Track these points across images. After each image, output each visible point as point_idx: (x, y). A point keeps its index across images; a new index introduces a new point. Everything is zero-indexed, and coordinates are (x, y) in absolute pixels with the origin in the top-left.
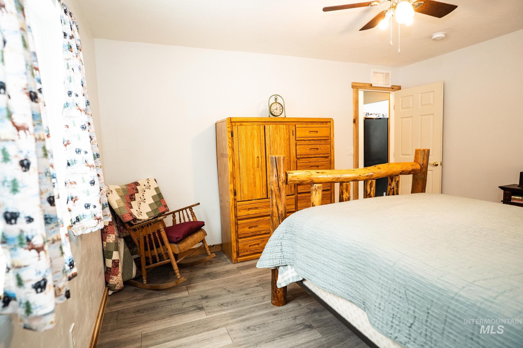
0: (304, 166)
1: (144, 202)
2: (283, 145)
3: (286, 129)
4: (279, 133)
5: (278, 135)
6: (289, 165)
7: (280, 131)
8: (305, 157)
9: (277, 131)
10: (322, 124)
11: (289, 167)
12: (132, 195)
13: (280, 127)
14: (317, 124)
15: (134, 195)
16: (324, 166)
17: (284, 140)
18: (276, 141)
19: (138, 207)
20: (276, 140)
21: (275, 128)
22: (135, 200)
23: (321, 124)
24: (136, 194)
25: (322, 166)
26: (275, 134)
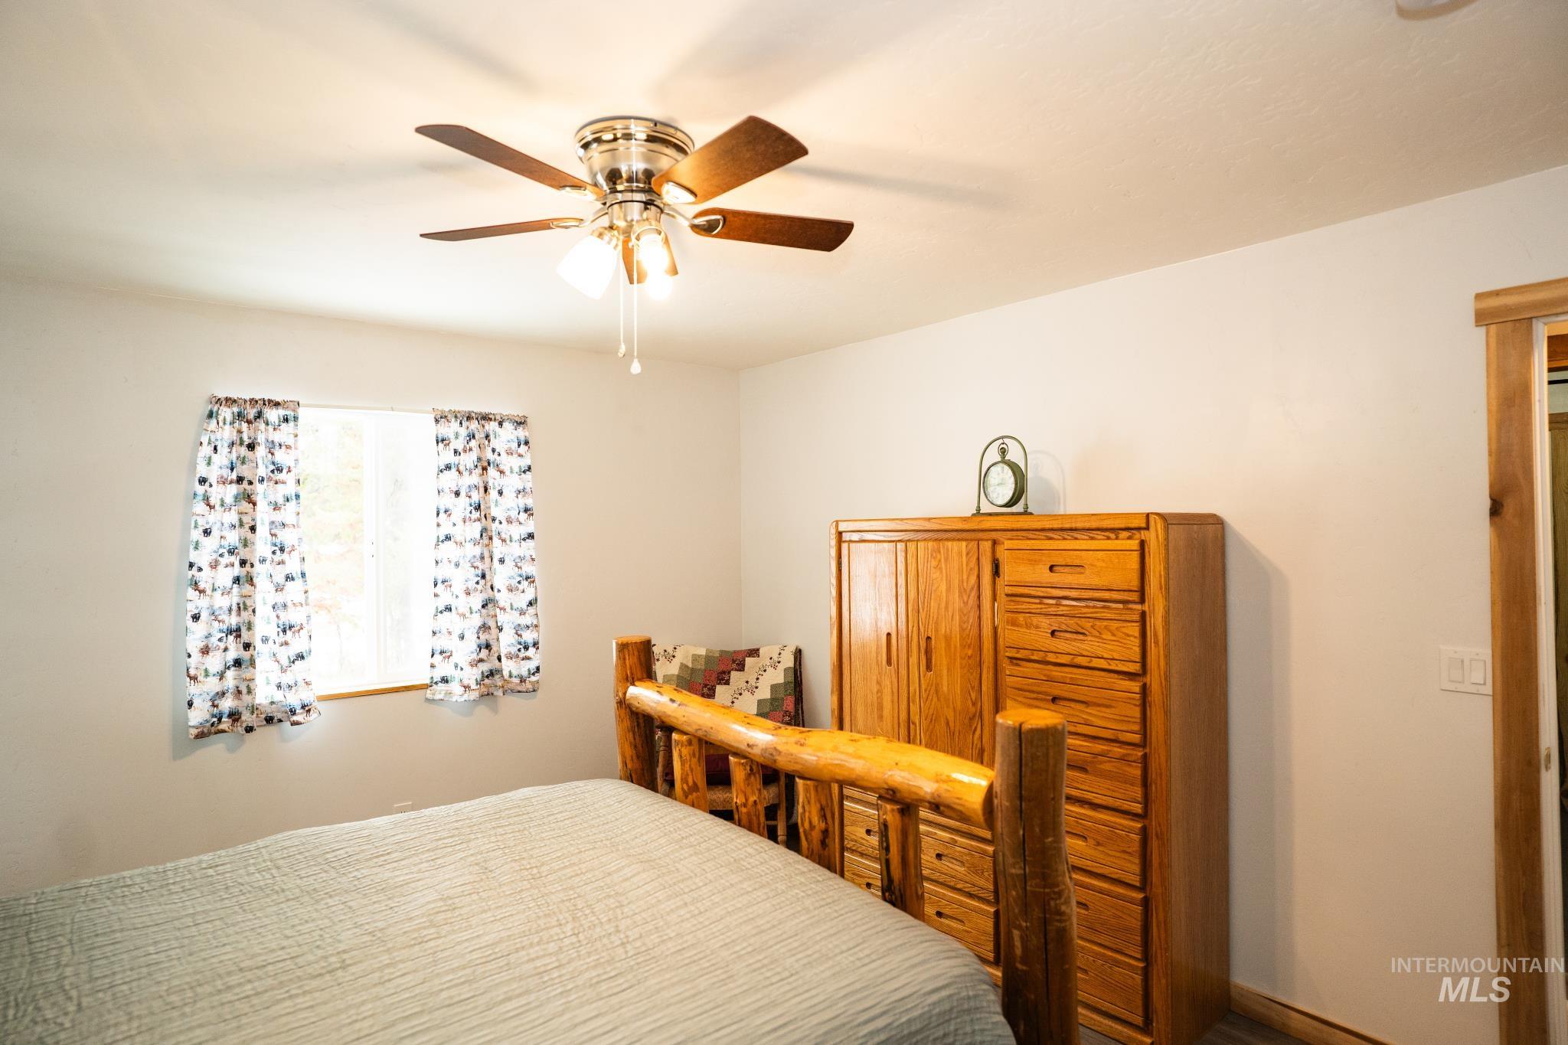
0: (1029, 691)
1: (753, 693)
2: (957, 606)
3: (967, 554)
4: (943, 566)
5: (941, 572)
6: (976, 675)
7: (946, 560)
8: (1033, 658)
9: (940, 561)
10: (1113, 536)
11: (976, 684)
12: (724, 672)
13: (948, 549)
14: (1092, 538)
15: (729, 673)
16: (1113, 710)
17: (962, 591)
18: (935, 591)
19: (730, 699)
20: (934, 588)
21: (933, 550)
22: (727, 683)
23: (1109, 538)
24: (733, 673)
25: (1104, 709)
26: (933, 570)
